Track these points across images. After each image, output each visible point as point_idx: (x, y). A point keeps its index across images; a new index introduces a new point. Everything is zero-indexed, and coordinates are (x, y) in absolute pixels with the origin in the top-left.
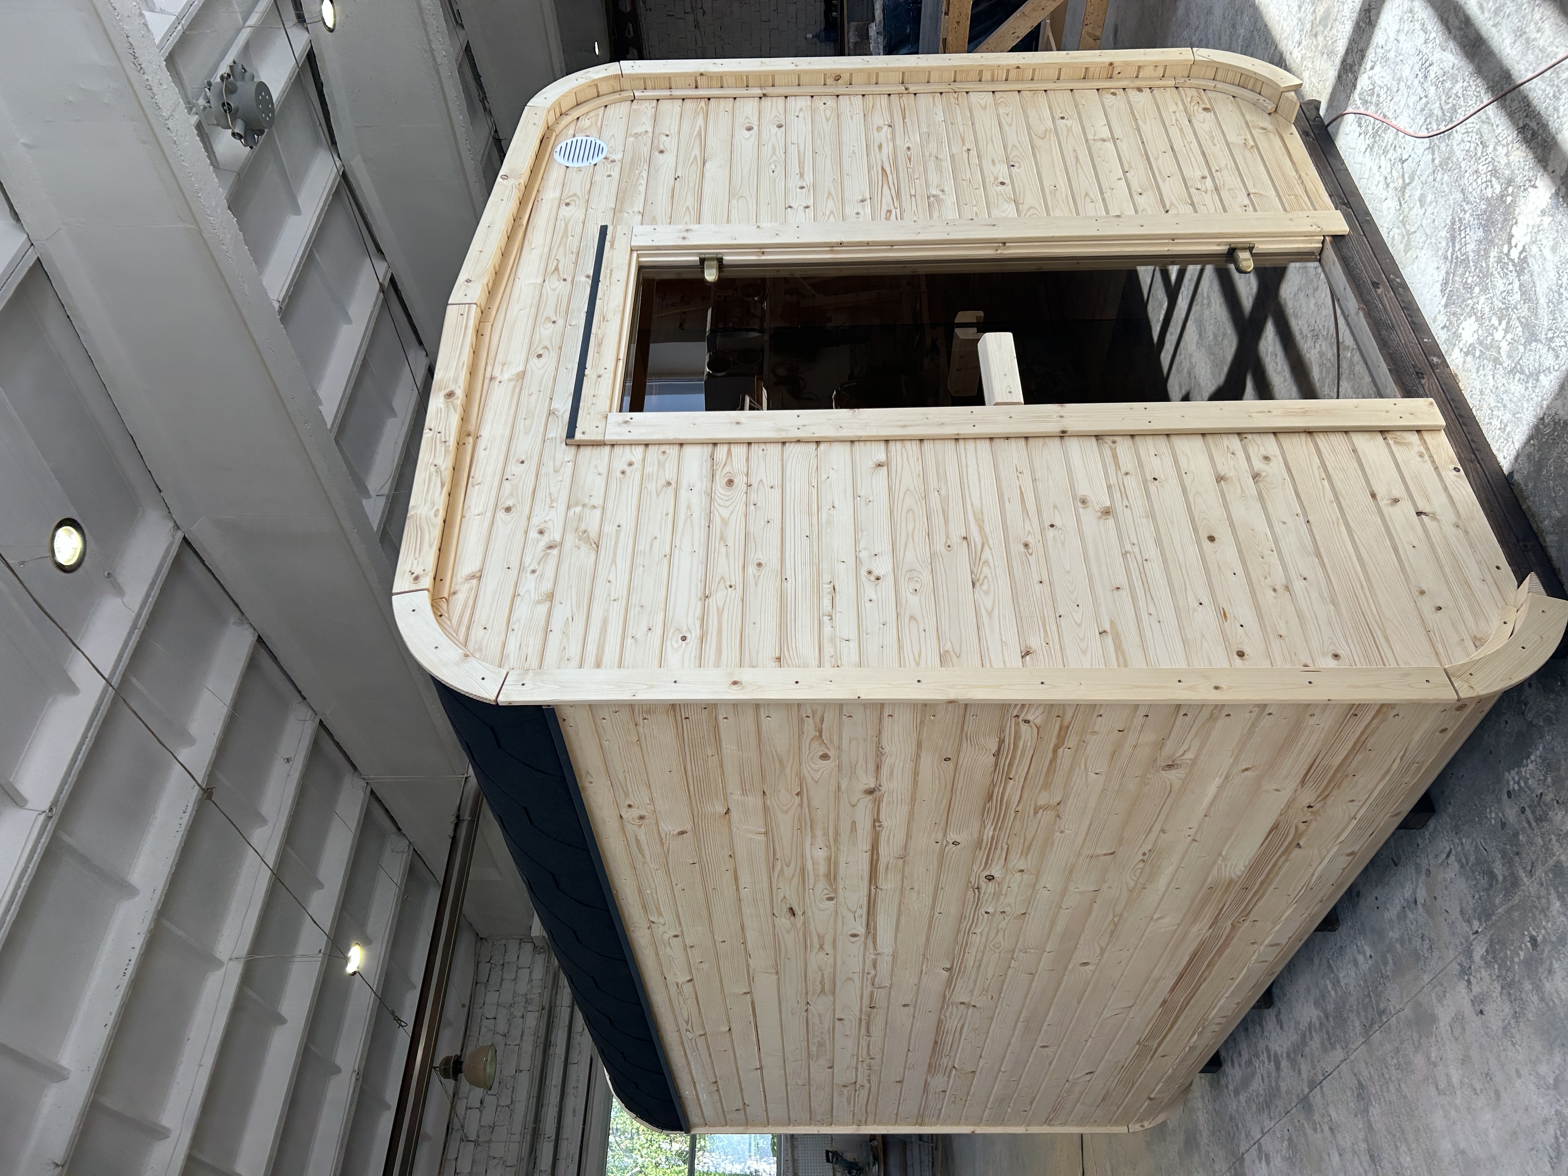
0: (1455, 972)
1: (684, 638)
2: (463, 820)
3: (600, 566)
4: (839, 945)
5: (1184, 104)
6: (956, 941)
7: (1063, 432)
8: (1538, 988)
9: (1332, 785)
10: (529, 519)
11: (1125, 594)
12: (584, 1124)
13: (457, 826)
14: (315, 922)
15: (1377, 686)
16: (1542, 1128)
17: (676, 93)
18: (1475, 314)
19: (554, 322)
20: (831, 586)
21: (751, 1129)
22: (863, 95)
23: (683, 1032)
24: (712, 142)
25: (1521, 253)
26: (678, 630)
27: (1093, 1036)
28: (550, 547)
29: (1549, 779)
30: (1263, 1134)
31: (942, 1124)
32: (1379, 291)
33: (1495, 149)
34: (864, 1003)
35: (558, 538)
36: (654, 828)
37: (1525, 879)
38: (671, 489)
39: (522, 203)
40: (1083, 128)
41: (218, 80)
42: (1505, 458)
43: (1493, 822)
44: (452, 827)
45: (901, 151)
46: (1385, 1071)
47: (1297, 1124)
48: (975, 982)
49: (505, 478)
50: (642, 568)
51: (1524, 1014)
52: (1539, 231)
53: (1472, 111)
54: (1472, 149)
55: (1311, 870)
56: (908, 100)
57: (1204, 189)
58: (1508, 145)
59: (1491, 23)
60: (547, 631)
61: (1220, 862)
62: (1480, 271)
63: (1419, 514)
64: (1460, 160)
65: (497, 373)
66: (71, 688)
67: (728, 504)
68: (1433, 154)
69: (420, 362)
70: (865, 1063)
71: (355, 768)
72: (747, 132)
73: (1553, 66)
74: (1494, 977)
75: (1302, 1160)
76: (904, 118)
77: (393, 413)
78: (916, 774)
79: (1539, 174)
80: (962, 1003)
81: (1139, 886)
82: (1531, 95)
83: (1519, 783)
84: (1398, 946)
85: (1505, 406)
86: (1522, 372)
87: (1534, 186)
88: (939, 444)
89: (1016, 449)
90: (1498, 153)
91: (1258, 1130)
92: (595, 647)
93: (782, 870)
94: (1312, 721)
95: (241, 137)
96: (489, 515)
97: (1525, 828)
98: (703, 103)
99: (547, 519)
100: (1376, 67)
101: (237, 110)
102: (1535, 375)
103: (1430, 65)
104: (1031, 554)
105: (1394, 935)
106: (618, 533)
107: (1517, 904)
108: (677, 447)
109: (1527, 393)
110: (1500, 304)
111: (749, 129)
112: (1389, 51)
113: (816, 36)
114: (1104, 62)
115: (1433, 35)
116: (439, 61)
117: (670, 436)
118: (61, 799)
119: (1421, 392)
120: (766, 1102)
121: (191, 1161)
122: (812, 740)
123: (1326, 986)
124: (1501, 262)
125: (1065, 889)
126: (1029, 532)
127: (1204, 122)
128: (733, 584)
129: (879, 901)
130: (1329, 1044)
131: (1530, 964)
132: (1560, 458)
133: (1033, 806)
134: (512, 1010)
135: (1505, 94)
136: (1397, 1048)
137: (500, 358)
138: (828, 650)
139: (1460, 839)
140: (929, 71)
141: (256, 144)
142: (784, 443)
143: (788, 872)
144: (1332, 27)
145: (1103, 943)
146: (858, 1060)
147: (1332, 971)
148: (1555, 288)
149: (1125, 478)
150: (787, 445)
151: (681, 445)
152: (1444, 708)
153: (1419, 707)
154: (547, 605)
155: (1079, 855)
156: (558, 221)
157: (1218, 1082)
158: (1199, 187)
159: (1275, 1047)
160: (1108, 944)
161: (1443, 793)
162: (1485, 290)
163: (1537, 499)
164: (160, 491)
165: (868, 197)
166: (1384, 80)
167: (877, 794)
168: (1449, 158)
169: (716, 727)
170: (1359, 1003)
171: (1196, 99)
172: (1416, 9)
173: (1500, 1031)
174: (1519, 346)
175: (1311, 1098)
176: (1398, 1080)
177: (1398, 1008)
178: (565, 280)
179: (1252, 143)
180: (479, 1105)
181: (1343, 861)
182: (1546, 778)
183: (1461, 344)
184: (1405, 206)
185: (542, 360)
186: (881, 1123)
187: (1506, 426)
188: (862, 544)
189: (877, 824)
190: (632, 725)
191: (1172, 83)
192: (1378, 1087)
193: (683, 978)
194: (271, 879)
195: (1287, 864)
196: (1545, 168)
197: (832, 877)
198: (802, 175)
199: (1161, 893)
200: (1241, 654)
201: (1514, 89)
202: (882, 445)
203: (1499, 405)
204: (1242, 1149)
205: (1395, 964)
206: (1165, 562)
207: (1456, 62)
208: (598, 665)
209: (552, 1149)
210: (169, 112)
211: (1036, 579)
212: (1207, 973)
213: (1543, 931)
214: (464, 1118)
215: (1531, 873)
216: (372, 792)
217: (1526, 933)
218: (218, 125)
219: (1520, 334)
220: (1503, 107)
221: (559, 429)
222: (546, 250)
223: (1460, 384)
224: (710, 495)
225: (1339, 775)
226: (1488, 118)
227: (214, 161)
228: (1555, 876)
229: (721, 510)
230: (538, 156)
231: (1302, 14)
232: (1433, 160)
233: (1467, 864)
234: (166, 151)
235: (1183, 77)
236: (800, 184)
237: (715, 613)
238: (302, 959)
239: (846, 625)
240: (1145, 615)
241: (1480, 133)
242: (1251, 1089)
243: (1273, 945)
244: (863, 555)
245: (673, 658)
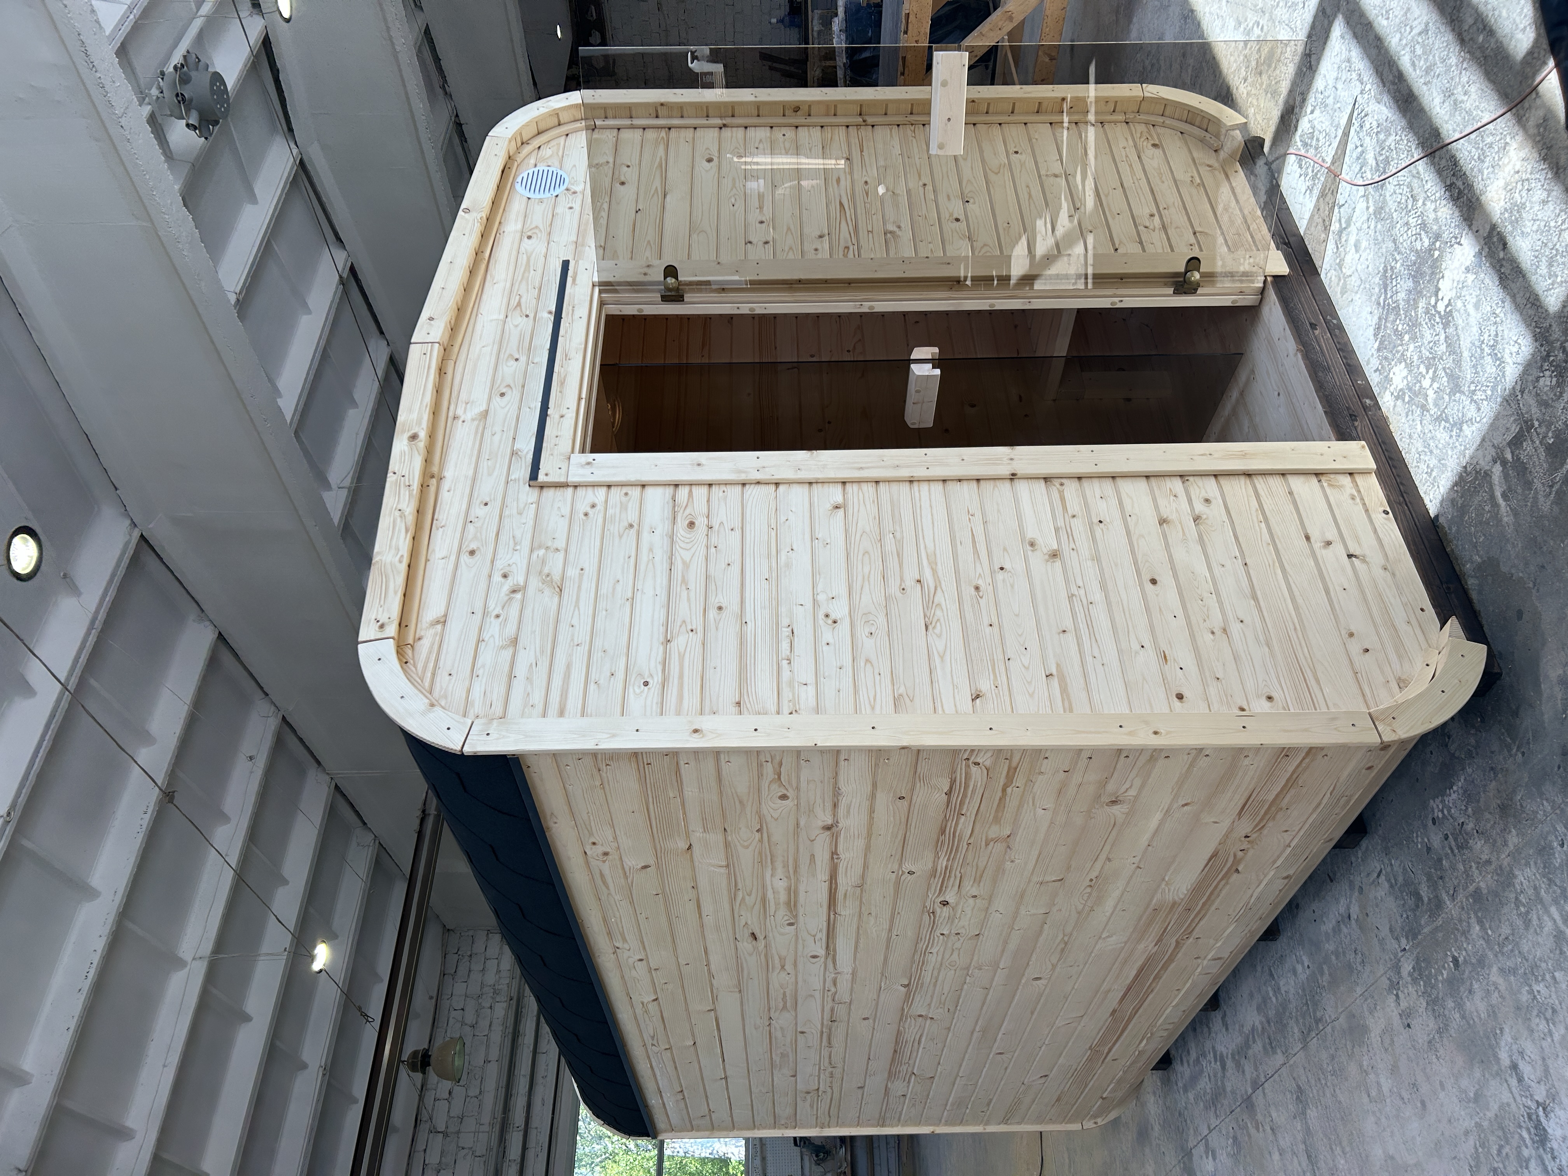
0: (1385, 987)
1: (646, 684)
2: (429, 814)
3: (563, 611)
4: (800, 966)
5: (1134, 140)
6: (913, 962)
7: (1013, 475)
8: (1460, 1006)
9: (1267, 818)
10: (492, 562)
11: (1070, 637)
12: (553, 1113)
13: (423, 821)
14: (280, 922)
15: (1306, 730)
16: (1463, 1139)
17: (636, 122)
18: (1405, 361)
19: (517, 360)
20: (790, 629)
21: (717, 1133)
22: (822, 127)
23: (649, 1047)
24: (673, 174)
25: (1447, 306)
26: (640, 675)
27: (1047, 1042)
28: (514, 591)
29: (1470, 809)
30: (1210, 1131)
31: (903, 1126)
32: (1317, 332)
33: (1424, 204)
34: (825, 1017)
35: (521, 581)
36: (618, 863)
37: (1448, 903)
38: (633, 531)
39: (483, 236)
40: (1036, 163)
41: (171, 69)
42: (1431, 501)
43: (1419, 846)
44: (418, 822)
45: (859, 187)
46: (1322, 1076)
47: (1241, 1123)
48: (932, 997)
49: (469, 520)
50: (604, 612)
51: (1447, 1030)
52: (1463, 287)
53: (1404, 165)
54: (1403, 201)
55: (1250, 892)
56: (866, 132)
57: (1151, 227)
58: (1436, 201)
59: (1422, 80)
60: (511, 677)
61: (1163, 886)
62: (1410, 320)
63: (1350, 556)
64: (1393, 211)
65: (460, 412)
66: (27, 690)
67: (690, 545)
68: (1368, 203)
69: (380, 353)
70: (827, 1073)
71: (319, 763)
72: (707, 164)
73: (1479, 129)
74: (1420, 994)
75: (1245, 1157)
76: (862, 151)
77: (354, 404)
78: (872, 811)
79: (1464, 233)
80: (920, 1016)
81: (1087, 908)
82: (1459, 155)
83: (1442, 811)
84: (1333, 957)
85: (1431, 452)
86: (1447, 421)
87: (1459, 244)
88: (894, 486)
89: (967, 490)
90: (1427, 207)
91: (1206, 1126)
92: (559, 693)
93: (743, 899)
94: (1247, 762)
95: (195, 128)
96: (453, 558)
97: (1448, 854)
98: (663, 133)
99: (511, 562)
100: (1316, 112)
101: (191, 100)
102: (1459, 425)
103: (1366, 116)
104: (981, 597)
105: (1330, 947)
106: (581, 576)
107: (1441, 925)
108: (639, 489)
109: (1451, 441)
110: (1428, 353)
111: (710, 160)
112: (1328, 97)
113: (781, 21)
114: (1057, 98)
115: (1368, 87)
116: (398, 48)
117: (632, 478)
118: (18, 804)
119: (1354, 434)
120: (731, 1108)
121: (157, 1159)
122: (771, 782)
123: (1267, 992)
124: (1428, 313)
125: (1016, 914)
126: (980, 574)
127: (1152, 158)
128: (694, 628)
129: (838, 925)
130: (1271, 1047)
131: (1453, 984)
132: (1480, 505)
133: (984, 839)
134: (480, 1001)
135: (1434, 152)
136: (1333, 1055)
137: (463, 396)
138: (786, 694)
139: (1390, 860)
140: (886, 103)
141: (211, 135)
142: (744, 485)
143: (750, 901)
144: (1276, 67)
145: (1054, 961)
146: (820, 1068)
147: (1274, 979)
148: (1477, 343)
149: (1072, 520)
150: (747, 486)
151: (643, 486)
152: (1370, 749)
153: (1345, 749)
154: (510, 651)
155: (1030, 881)
156: (520, 256)
157: (1169, 1080)
158: (1148, 224)
159: (1221, 1048)
160: (1059, 961)
161: (1374, 815)
162: (1414, 339)
163: (1460, 543)
164: (116, 489)
165: (827, 232)
166: (1324, 125)
167: (834, 829)
168: (1382, 208)
169: (678, 771)
170: (1297, 1011)
171: (1145, 135)
172: (1353, 59)
173: (1426, 1044)
174: (1445, 396)
175: (1254, 1098)
176: (1333, 1086)
177: (1333, 1017)
178: (527, 316)
179: (1198, 181)
180: (447, 1096)
181: (1280, 884)
182: (1467, 808)
183: (1392, 388)
184: (1341, 249)
185: (506, 398)
186: (843, 1125)
187: (1432, 470)
188: (820, 587)
189: (835, 857)
190: (595, 772)
191: (1121, 117)
192: (1315, 1091)
193: (648, 998)
194: (234, 878)
195: (1228, 887)
196: (1470, 226)
197: (792, 905)
198: (761, 208)
199: (1108, 914)
200: (1180, 697)
201: (1442, 148)
202: (840, 486)
203: (1426, 450)
204: (1191, 1144)
205: (1330, 975)
206: (1109, 604)
207: (1390, 115)
208: (561, 713)
209: (521, 1138)
210: (122, 110)
211: (986, 622)
212: (1154, 985)
213: (1464, 953)
214: (433, 1109)
215: (1453, 897)
216: (336, 786)
217: (1449, 953)
218: (171, 115)
219: (1446, 384)
220: (1433, 164)
221: (523, 470)
222: (508, 285)
223: (1391, 427)
224: (672, 537)
225: (1273, 809)
226: (1418, 173)
227: (167, 151)
228: (1475, 901)
229: (682, 552)
230: (500, 188)
231: (1247, 51)
232: (1368, 208)
233: (1396, 884)
234: (119, 148)
235: (1133, 112)
236: (760, 218)
237: (677, 658)
238: (268, 958)
239: (803, 669)
240: (1089, 659)
241: (1410, 186)
242: (1199, 1087)
243: (1215, 959)
244: (821, 598)
245: (635, 703)
